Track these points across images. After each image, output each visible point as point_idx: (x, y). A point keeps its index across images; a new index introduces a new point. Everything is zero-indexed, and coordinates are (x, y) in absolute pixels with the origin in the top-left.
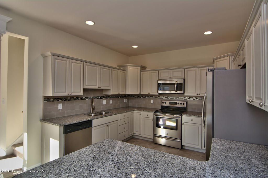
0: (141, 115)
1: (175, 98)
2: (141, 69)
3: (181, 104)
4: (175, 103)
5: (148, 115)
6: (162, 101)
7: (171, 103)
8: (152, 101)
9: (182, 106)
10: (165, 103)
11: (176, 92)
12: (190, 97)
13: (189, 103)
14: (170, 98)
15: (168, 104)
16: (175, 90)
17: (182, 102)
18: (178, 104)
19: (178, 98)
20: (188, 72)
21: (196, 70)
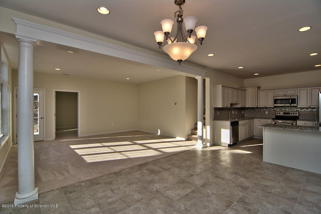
0: (261, 121)
1: (287, 109)
2: (258, 89)
3: (294, 114)
4: (289, 113)
5: (266, 122)
6: (277, 112)
7: (284, 113)
8: (267, 113)
9: (295, 115)
10: (279, 113)
11: (290, 105)
12: (302, 108)
13: (300, 113)
14: (283, 110)
15: (282, 114)
16: (289, 103)
17: (295, 113)
18: (291, 114)
19: (291, 109)
20: (301, 91)
21: (308, 89)
